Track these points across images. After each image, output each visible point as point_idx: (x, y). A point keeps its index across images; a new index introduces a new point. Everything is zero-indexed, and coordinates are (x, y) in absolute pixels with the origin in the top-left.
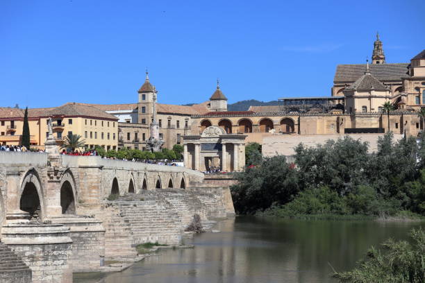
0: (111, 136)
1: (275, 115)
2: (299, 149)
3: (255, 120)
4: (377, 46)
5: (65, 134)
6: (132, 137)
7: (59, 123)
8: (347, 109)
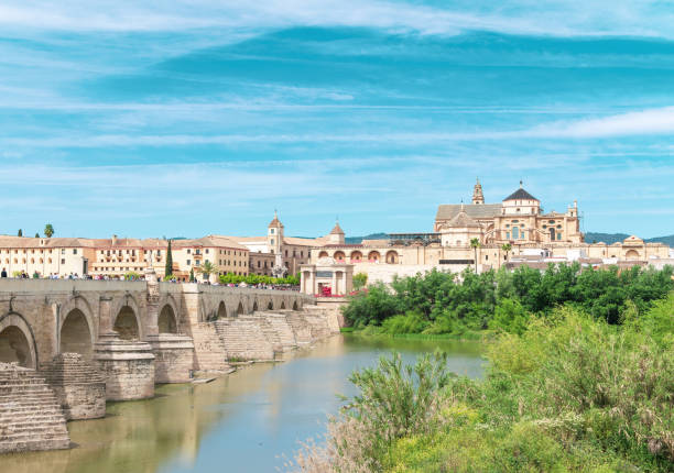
0: (243, 264)
1: (383, 247)
2: (396, 277)
3: (365, 252)
4: (478, 188)
5: (202, 262)
6: (262, 265)
7: (198, 253)
8: (443, 244)
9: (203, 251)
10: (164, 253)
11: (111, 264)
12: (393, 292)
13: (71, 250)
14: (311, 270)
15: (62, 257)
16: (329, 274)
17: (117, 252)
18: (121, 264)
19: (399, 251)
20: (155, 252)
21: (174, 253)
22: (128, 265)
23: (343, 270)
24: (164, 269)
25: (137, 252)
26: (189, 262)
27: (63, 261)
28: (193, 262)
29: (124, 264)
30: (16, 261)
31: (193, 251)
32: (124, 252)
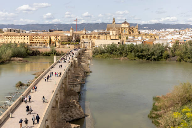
1: (97, 35)
4: (114, 19)
5: (57, 39)
7: (56, 37)
8: (110, 34)
9: (57, 37)
10: (48, 37)
11: (36, 40)
12: (104, 48)
13: (27, 36)
14: (83, 42)
15: (24, 38)
16: (87, 43)
17: (37, 37)
18: (38, 40)
19: (100, 36)
20: (46, 37)
21: (51, 37)
22: (40, 40)
23: (90, 42)
24: (49, 41)
25: (42, 37)
26: (54, 39)
27: (24, 39)
28: (55, 39)
29: (39, 39)
30: (9, 39)
31: (55, 37)
32: (39, 37)
